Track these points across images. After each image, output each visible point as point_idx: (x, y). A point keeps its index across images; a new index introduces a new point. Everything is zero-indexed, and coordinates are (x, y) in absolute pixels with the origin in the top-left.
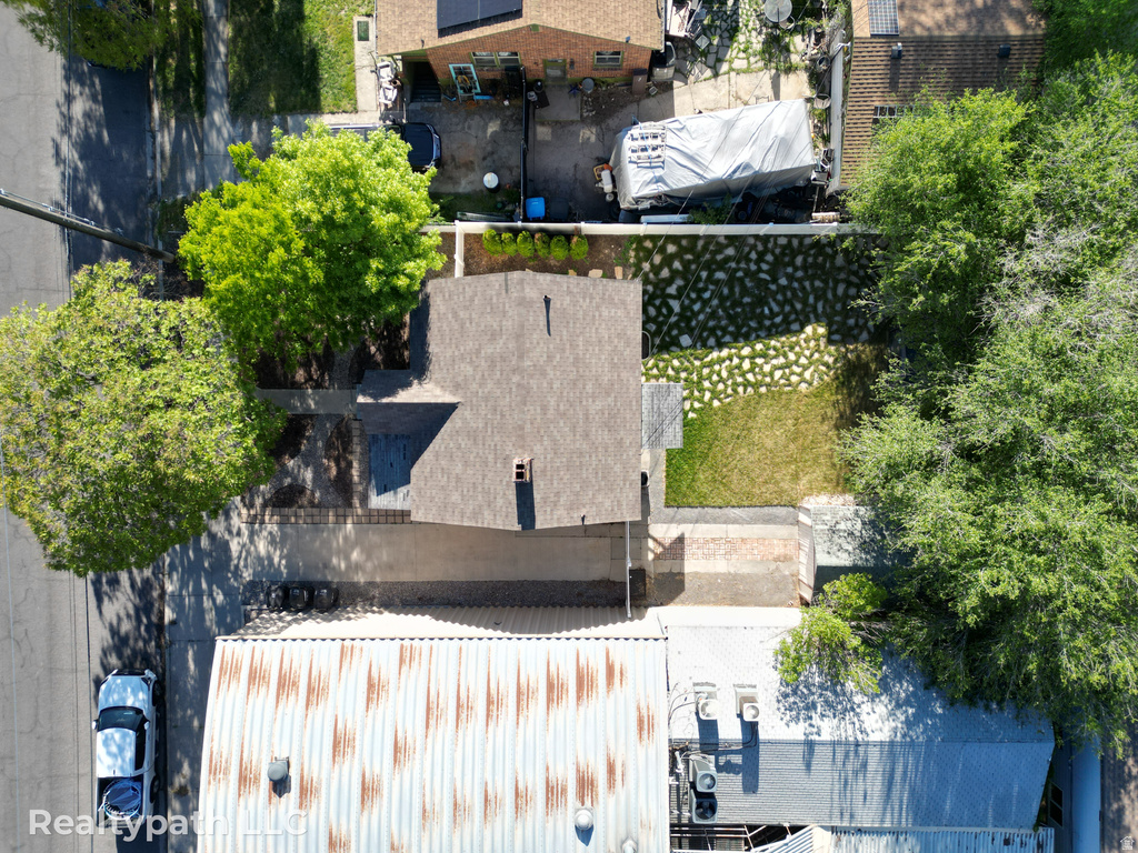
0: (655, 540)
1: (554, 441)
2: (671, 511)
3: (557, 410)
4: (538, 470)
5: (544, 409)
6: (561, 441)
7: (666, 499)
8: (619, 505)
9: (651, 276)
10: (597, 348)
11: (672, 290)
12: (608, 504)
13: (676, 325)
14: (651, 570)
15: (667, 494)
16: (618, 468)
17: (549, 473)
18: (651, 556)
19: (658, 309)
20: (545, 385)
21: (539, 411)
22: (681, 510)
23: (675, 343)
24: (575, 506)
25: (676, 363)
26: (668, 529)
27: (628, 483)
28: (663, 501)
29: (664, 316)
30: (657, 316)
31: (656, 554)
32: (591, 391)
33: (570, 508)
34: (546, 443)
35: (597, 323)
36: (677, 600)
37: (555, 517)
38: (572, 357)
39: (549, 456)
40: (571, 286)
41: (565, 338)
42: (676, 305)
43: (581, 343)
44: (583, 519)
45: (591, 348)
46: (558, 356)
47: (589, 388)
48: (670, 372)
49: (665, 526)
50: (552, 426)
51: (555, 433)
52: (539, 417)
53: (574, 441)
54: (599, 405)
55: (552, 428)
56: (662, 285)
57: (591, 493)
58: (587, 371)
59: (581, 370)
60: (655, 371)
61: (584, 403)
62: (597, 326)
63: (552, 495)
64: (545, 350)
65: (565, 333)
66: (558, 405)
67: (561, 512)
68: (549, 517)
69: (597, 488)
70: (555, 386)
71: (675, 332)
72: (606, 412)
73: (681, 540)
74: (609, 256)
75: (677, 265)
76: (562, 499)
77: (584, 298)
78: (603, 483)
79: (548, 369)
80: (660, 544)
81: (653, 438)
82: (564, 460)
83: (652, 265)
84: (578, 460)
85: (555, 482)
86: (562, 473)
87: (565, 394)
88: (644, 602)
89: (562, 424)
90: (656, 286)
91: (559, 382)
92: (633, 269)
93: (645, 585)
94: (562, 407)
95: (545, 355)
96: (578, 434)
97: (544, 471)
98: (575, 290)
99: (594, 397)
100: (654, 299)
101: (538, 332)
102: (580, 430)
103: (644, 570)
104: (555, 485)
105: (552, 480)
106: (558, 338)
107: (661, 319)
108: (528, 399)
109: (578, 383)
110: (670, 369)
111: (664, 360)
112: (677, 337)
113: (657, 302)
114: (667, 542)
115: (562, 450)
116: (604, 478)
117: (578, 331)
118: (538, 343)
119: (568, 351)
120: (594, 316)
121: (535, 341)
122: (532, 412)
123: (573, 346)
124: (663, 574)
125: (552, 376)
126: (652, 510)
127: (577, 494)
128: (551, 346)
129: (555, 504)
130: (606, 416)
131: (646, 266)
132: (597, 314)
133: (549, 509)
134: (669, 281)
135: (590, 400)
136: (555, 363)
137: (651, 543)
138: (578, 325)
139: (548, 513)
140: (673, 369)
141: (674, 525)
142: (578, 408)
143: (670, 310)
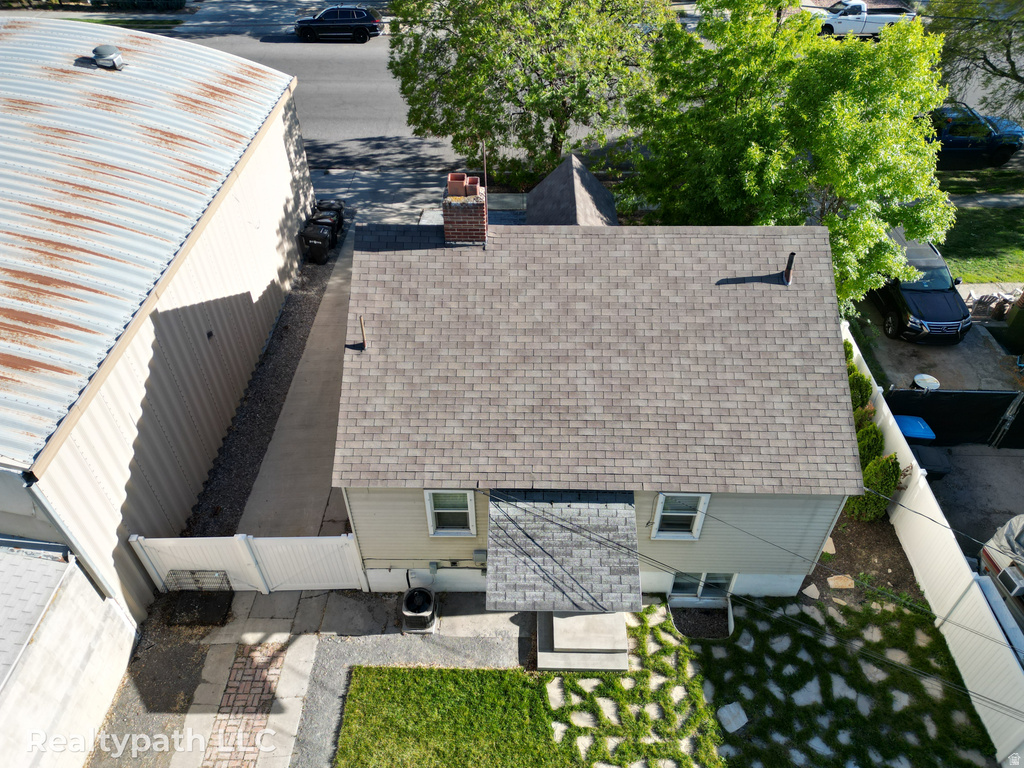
0: (284, 648)
1: (516, 292)
2: (338, 681)
3: (575, 297)
4: (463, 259)
5: (576, 272)
6: (515, 305)
7: (368, 670)
8: (373, 433)
9: (858, 645)
10: (703, 383)
11: (840, 688)
12: (380, 403)
13: (766, 697)
14: (222, 637)
15: (380, 671)
16: (453, 430)
17: (456, 279)
18: (251, 638)
19: (789, 657)
20: (622, 273)
21: (572, 261)
22: (337, 703)
23: (722, 695)
24: (386, 331)
25: (677, 694)
26: (300, 674)
27: (418, 453)
28: (364, 664)
29: (778, 669)
30: (773, 655)
31: (253, 648)
32: (614, 367)
33: (383, 321)
34: (513, 273)
35: (756, 384)
36: (133, 693)
37: (370, 290)
38: (680, 328)
39: (488, 279)
40: (821, 327)
41: (716, 313)
42: (808, 695)
43: (709, 348)
44: (360, 347)
45: (702, 369)
46: (678, 300)
47: (620, 364)
48: (655, 681)
49: (308, 669)
50: (545, 286)
51: (531, 293)
52: (562, 260)
53: (512, 332)
54: (587, 385)
55: (540, 286)
56: (844, 666)
57: (408, 366)
58: (656, 360)
59: (655, 347)
60: (652, 648)
61: (589, 353)
62: (750, 383)
63: (413, 285)
64: (689, 274)
65: (726, 314)
66: (584, 299)
67: (379, 301)
68: (372, 277)
69: (416, 380)
70: (621, 292)
71: (747, 693)
72: (572, 403)
73: (268, 703)
74: (867, 563)
75: (902, 701)
76: (403, 304)
77: (802, 354)
78: (425, 394)
79: (653, 280)
80: (273, 658)
81: (512, 529)
82: (479, 311)
83: (880, 647)
84: (476, 339)
85: (437, 291)
86: (454, 305)
87: (606, 313)
88: (154, 622)
89: (548, 305)
90: (838, 652)
91: (630, 300)
92: (858, 608)
93: (191, 625)
94: (580, 306)
95: (678, 274)
96: (527, 339)
97: (461, 270)
98: (812, 334)
99: (602, 375)
100: (809, 650)
101: (722, 261)
102: (536, 343)
103: (223, 623)
104: (432, 291)
105: (442, 284)
106: (713, 300)
107: (770, 663)
108: (595, 241)
109: (629, 340)
110: (661, 680)
111: (679, 664)
112: (736, 697)
113: (804, 656)
114: (272, 674)
115: (497, 306)
116: (435, 396)
117: (732, 341)
118: (700, 261)
119: (689, 319)
120: (769, 376)
121: (702, 254)
122: (571, 248)
123: (702, 332)
124: (201, 663)
125: (639, 287)
126: (349, 640)
127: (409, 336)
128: (696, 287)
129: (396, 291)
130: (564, 403)
131: (874, 635)
132: (774, 384)
133: (387, 278)
134: (857, 681)
135: (596, 367)
136: (664, 293)
137: (279, 638)
138: (744, 341)
139: (381, 277)
140: (663, 686)
141: (304, 686)
142: (578, 339)
143: (793, 684)
